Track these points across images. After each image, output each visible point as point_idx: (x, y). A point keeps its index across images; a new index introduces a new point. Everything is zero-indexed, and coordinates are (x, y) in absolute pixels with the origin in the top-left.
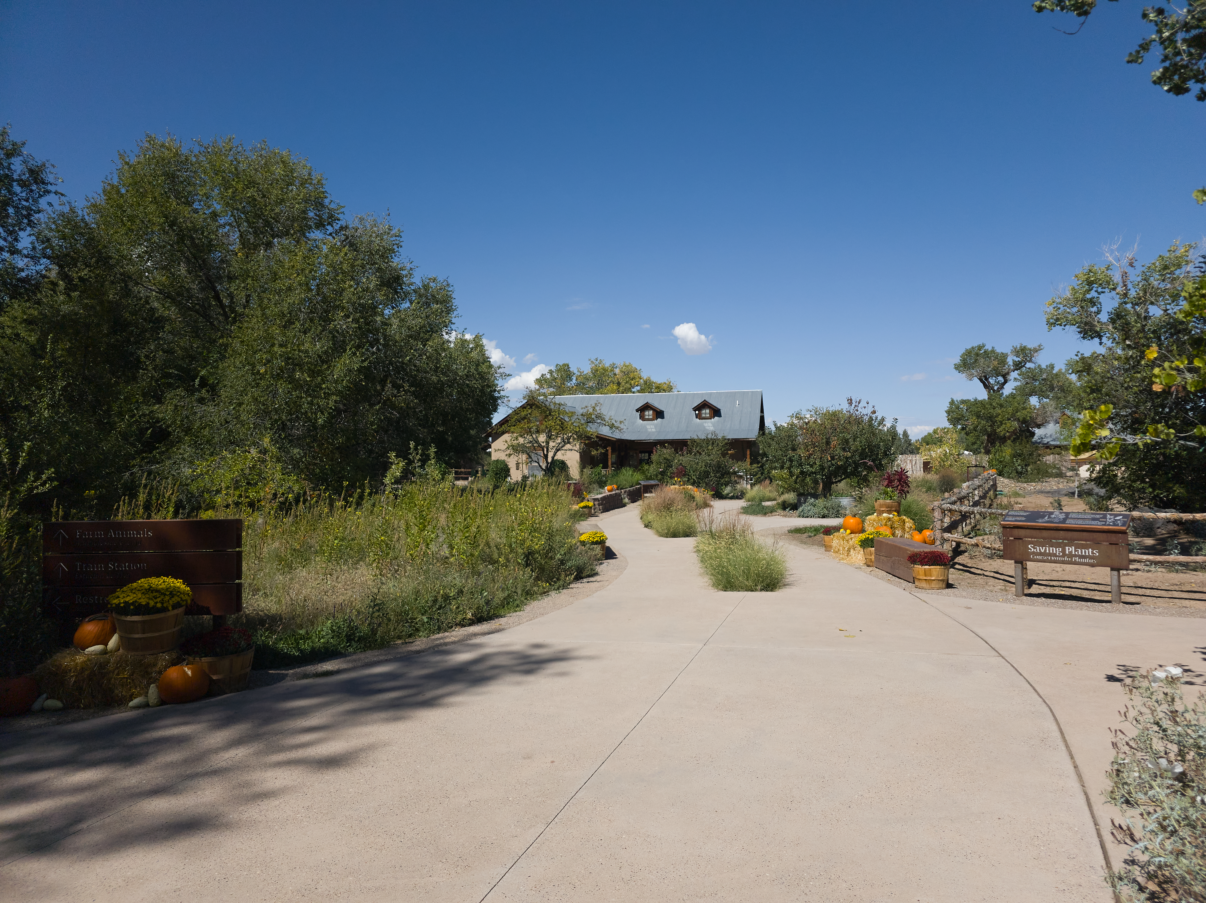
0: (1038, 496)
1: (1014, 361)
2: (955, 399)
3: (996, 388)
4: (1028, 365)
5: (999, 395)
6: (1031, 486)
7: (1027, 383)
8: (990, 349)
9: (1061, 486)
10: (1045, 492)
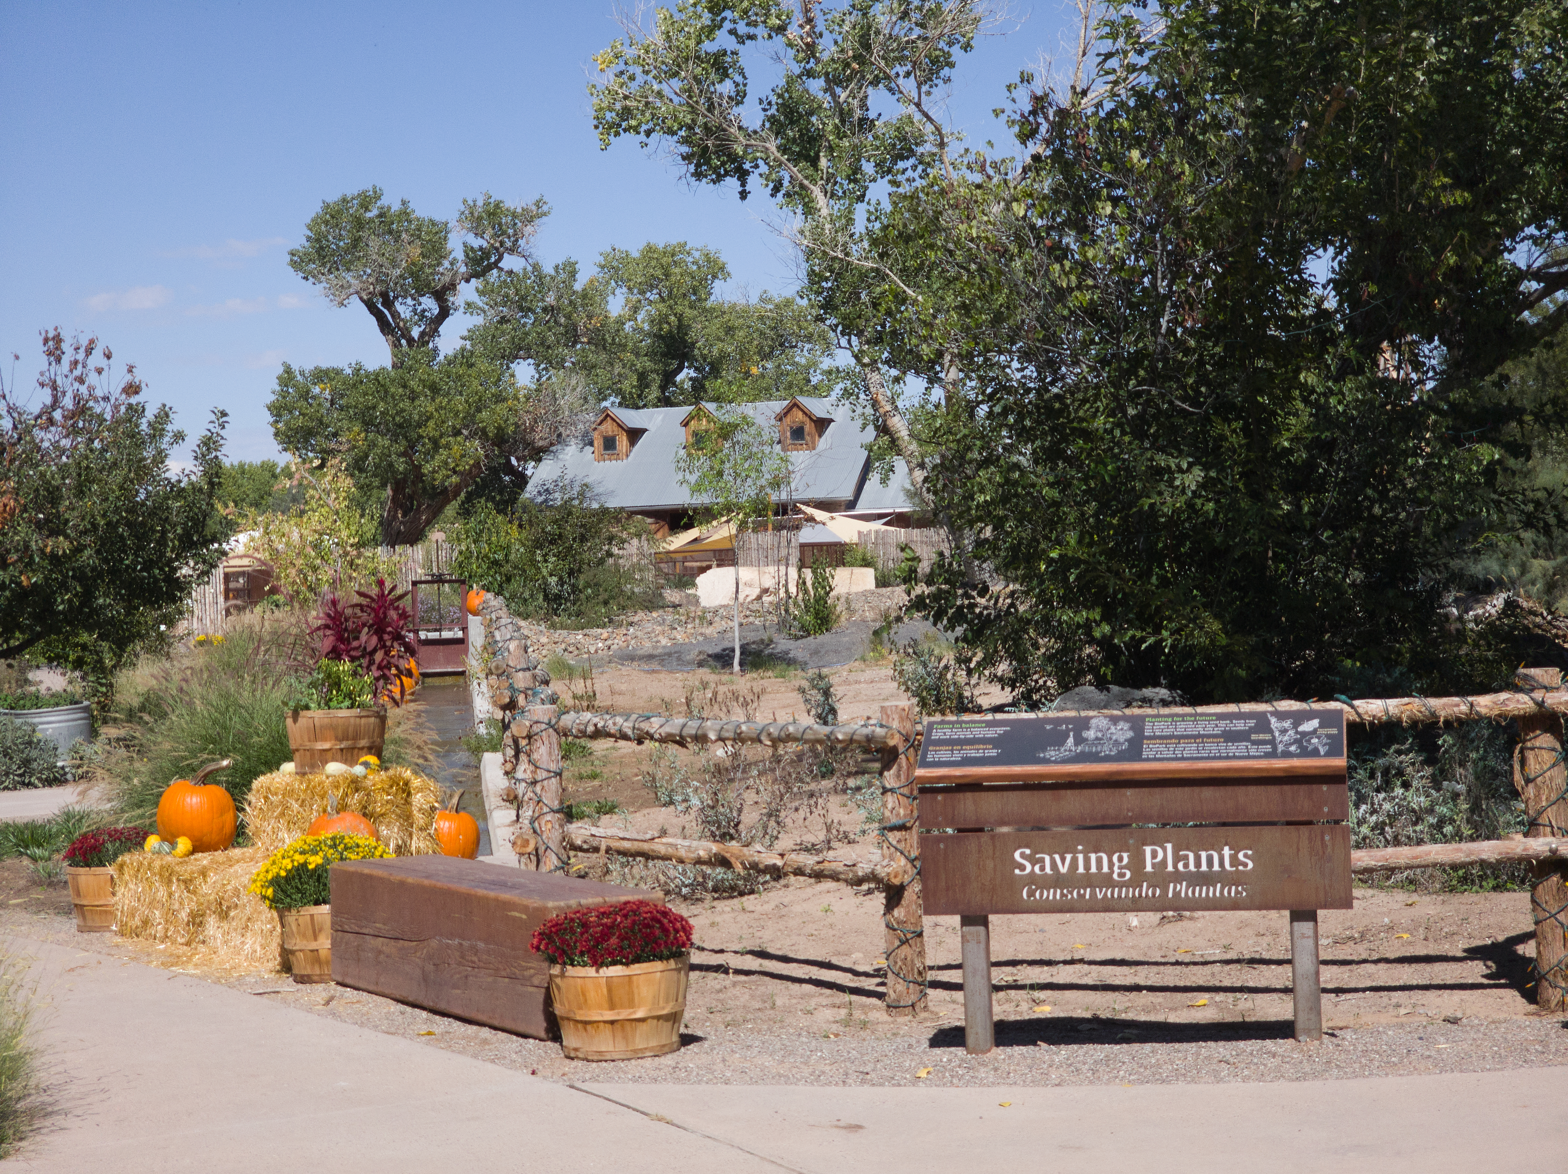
0: (625, 670)
1: (468, 249)
2: (295, 367)
3: (415, 333)
4: (510, 262)
5: (427, 354)
6: (596, 638)
7: (503, 320)
8: (396, 207)
9: (680, 636)
10: (641, 658)
